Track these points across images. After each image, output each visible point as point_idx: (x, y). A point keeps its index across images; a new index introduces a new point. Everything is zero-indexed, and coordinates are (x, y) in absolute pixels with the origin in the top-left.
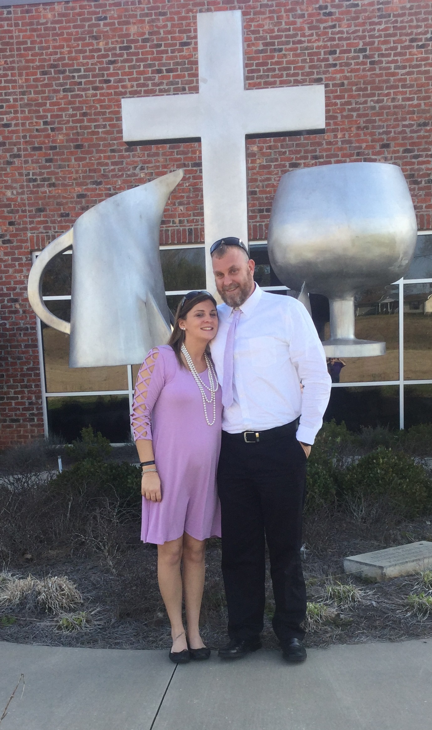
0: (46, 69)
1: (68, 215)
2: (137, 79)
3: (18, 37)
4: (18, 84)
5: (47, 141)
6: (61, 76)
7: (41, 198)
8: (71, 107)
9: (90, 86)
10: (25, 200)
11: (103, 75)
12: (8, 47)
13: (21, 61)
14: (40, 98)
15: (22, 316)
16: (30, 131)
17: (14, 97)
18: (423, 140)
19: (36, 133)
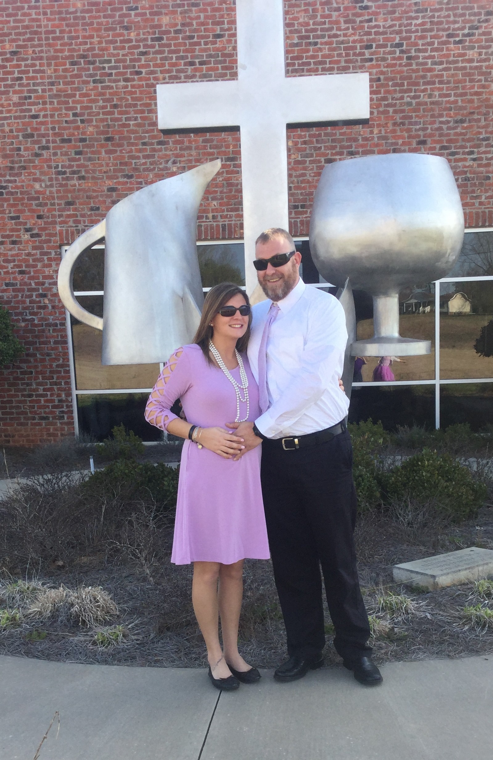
0: (76, 60)
1: (98, 209)
2: (169, 71)
3: (46, 26)
4: (46, 75)
5: (76, 133)
6: (91, 67)
7: (70, 191)
8: (102, 99)
9: (121, 78)
10: (54, 193)
11: (134, 67)
12: (36, 36)
13: (49, 51)
14: (69, 89)
15: (51, 312)
16: (58, 122)
17: (43, 87)
18: (461, 137)
19: (65, 125)
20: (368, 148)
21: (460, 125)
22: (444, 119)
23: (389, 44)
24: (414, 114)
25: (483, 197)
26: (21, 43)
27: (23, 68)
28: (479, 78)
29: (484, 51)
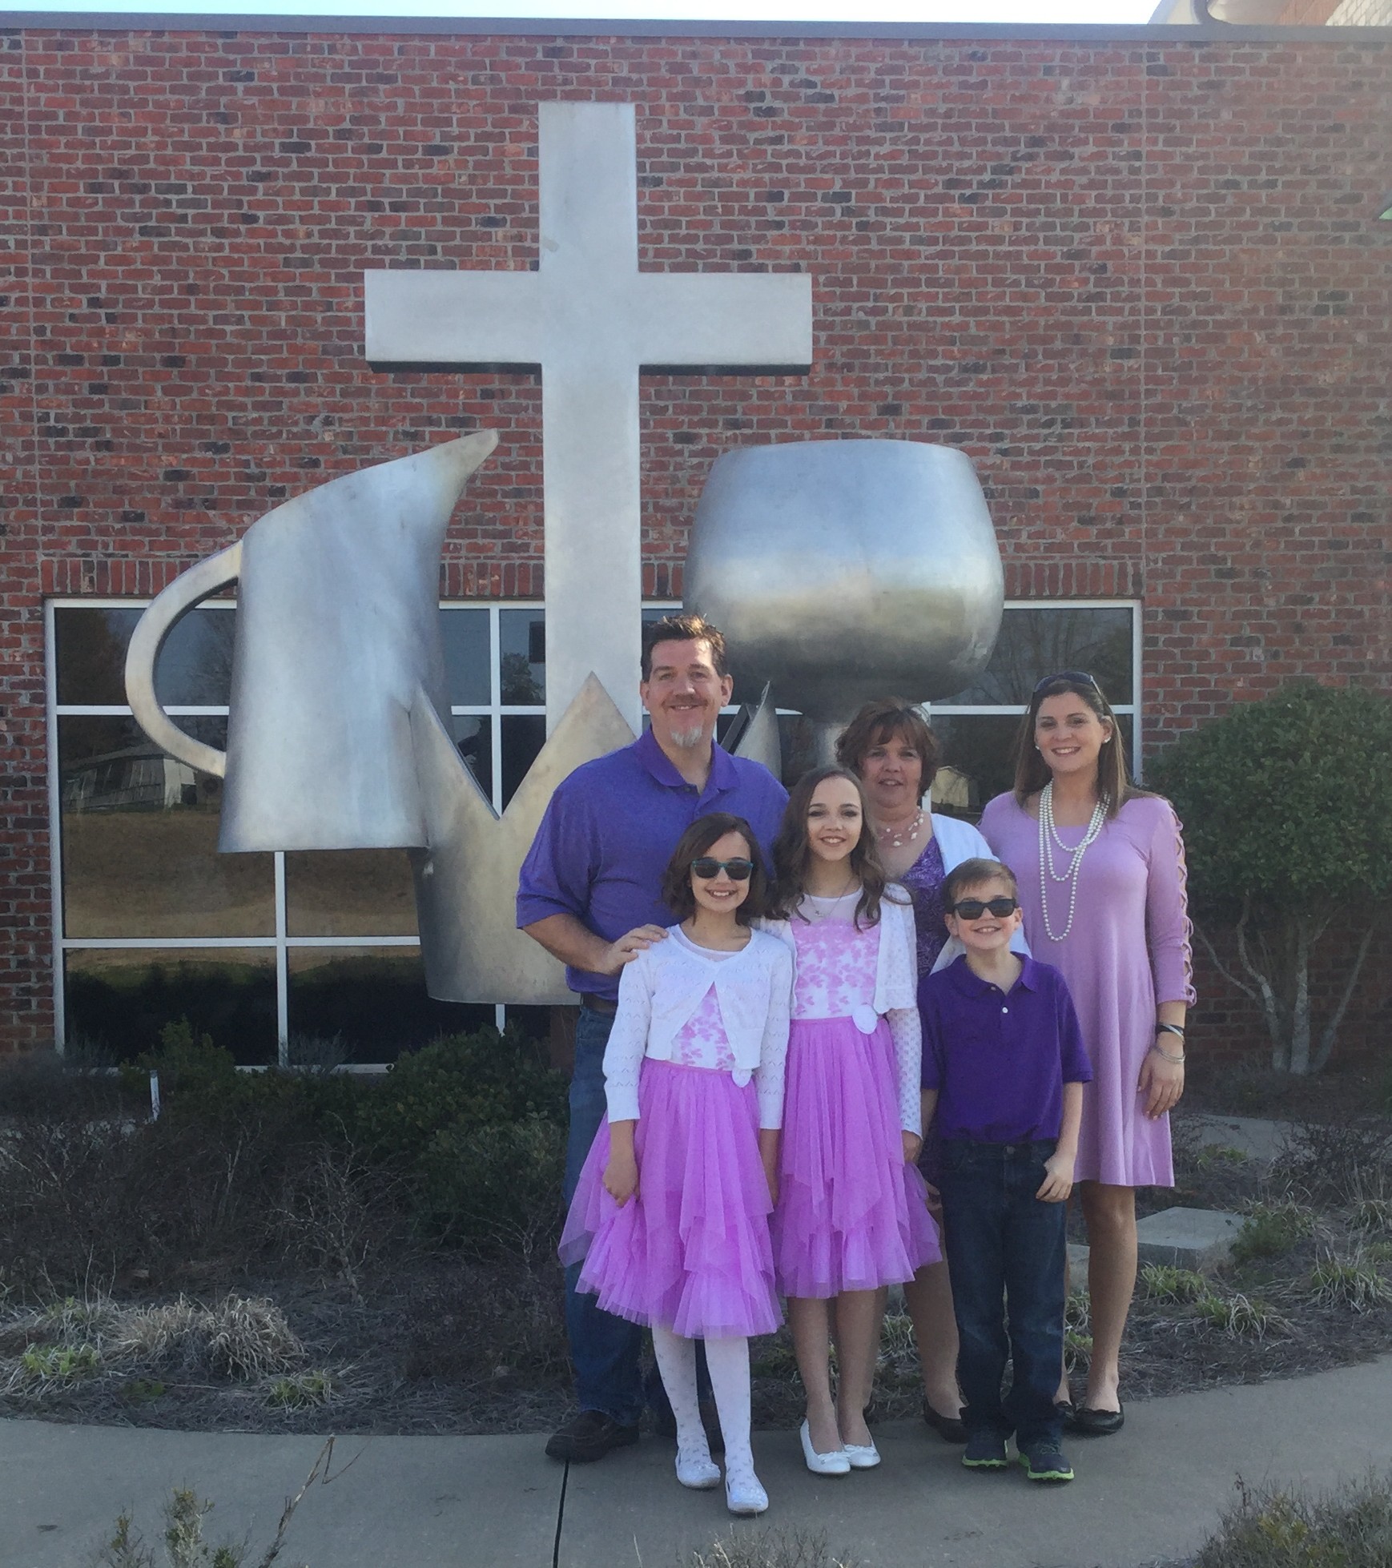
0: (101, 180)
1: (140, 517)
2: (321, 220)
3: (35, 102)
4: (28, 209)
5: (95, 345)
6: (137, 198)
7: (72, 475)
8: (159, 271)
9: (209, 227)
10: (34, 477)
11: (240, 204)
12: (9, 123)
13: (38, 157)
14: (83, 245)
16: (53, 317)
17: (19, 237)
18: (974, 403)
19: (68, 324)
20: (772, 415)
21: (973, 376)
22: (939, 362)
23: (820, 193)
24: (873, 347)
25: (1024, 535)
28: (1015, 277)
29: (1025, 220)
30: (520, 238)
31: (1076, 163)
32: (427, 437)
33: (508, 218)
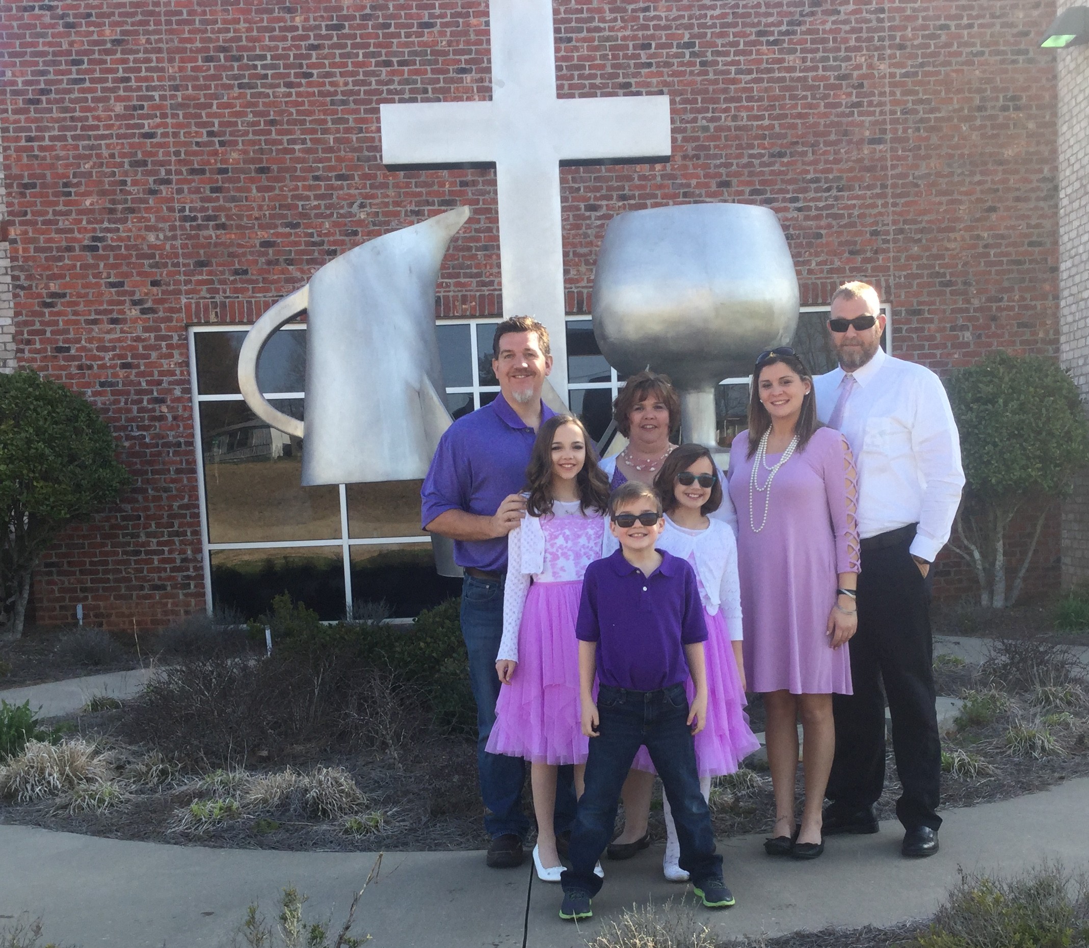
0: (212, 53)
1: (245, 272)
2: (353, 74)
3: (166, 4)
5: (213, 161)
6: (236, 64)
7: (203, 246)
8: (252, 112)
9: (282, 82)
10: (177, 248)
11: (301, 66)
12: (152, 19)
13: (172, 40)
14: (202, 96)
15: (172, 424)
16: (185, 144)
17: (161, 93)
18: (779, 178)
19: (195, 148)
20: (648, 191)
21: (778, 159)
22: (755, 152)
23: (674, 43)
24: (712, 143)
25: (814, 264)
26: (129, 28)
27: (131, 65)
28: (803, 93)
29: (809, 56)
30: (482, 80)
31: (842, 17)
32: (426, 213)
33: (474, 67)
